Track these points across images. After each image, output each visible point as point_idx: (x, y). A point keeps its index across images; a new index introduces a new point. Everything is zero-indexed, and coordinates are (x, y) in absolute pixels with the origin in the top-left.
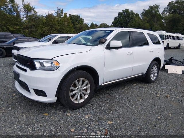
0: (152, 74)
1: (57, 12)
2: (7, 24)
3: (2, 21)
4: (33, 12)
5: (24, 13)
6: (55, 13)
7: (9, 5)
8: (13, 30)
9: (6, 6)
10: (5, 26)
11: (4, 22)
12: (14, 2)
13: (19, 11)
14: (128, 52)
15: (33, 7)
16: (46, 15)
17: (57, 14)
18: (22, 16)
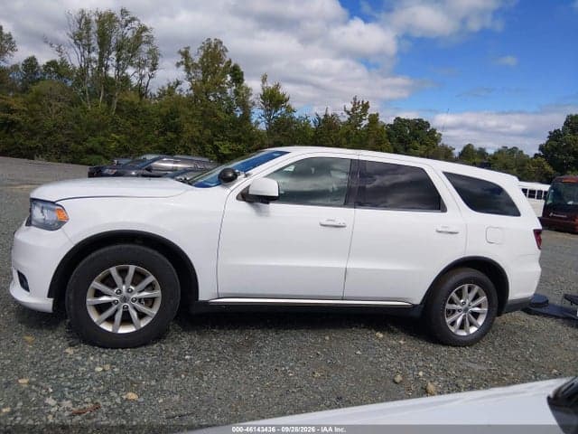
0: (457, 314)
1: (350, 110)
2: (215, 136)
3: (204, 129)
4: (283, 110)
5: (262, 111)
6: (345, 114)
7: (228, 90)
8: (227, 152)
9: (223, 91)
10: (211, 142)
11: (208, 132)
12: (242, 83)
13: (250, 105)
14: (329, 220)
15: (286, 96)
16: (319, 119)
17: (349, 116)
18: (254, 118)
